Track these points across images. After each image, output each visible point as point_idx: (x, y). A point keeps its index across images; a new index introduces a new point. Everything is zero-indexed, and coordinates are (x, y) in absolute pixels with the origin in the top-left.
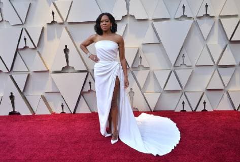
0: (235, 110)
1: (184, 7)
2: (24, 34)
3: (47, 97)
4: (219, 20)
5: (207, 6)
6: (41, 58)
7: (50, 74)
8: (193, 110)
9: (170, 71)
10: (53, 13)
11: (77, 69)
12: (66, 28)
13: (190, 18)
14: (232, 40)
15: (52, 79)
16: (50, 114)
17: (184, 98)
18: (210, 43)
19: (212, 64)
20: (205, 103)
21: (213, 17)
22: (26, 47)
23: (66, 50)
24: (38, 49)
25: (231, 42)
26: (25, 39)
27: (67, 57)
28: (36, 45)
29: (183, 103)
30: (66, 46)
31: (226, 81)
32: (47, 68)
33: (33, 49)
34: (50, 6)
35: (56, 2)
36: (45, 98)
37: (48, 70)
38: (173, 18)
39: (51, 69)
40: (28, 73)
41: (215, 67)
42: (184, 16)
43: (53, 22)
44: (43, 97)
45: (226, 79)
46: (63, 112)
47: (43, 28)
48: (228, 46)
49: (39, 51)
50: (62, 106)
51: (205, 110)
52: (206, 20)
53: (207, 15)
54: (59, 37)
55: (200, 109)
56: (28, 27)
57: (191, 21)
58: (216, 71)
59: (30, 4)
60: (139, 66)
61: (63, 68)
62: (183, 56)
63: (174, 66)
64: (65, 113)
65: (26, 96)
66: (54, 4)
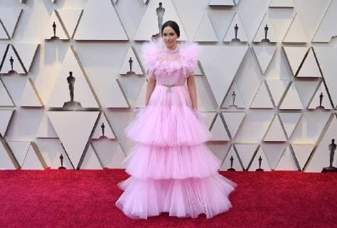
0: (300, 170)
1: (236, 28)
2: (11, 53)
3: (38, 143)
4: (283, 48)
5: (266, 29)
6: (34, 88)
7: (45, 112)
8: (244, 169)
9: (215, 114)
10: (54, 26)
11: (84, 106)
12: (72, 47)
13: (244, 43)
14: (298, 76)
15: (49, 119)
16: (43, 169)
17: (232, 152)
18: (269, 78)
19: (272, 106)
20: (260, 160)
21: (274, 44)
22: (12, 72)
23: (71, 79)
24: (30, 76)
25: (298, 78)
26: (12, 60)
27: (71, 88)
28: (28, 69)
29: (232, 159)
30: (71, 73)
31: (289, 131)
32: (42, 103)
33: (22, 74)
34: (51, 15)
35: (58, 10)
36: (36, 145)
37: (43, 107)
38: (221, 41)
39: (48, 105)
40: (14, 109)
41: (275, 111)
42: (236, 40)
43: (54, 38)
44: (33, 144)
45: (290, 128)
46: (62, 168)
47: (39, 46)
48: (293, 84)
49: (32, 78)
50: (61, 158)
51: (260, 170)
52: (265, 47)
53: (266, 40)
54: (61, 60)
55: (253, 168)
56: (17, 43)
57: (245, 48)
58: (277, 117)
59: (22, 10)
61: (65, 104)
62: (234, 94)
63: (221, 108)
64: (65, 168)
65: (9, 143)
66: (57, 13)
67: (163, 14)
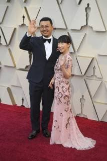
7: (16, 70)
10: (24, 17)
16: (12, 105)
27: (30, 57)
32: (15, 64)
33: (5, 46)
35: (27, 7)
36: (10, 90)
43: (23, 25)
47: (15, 29)
50: (23, 100)
59: (8, 7)
60: (92, 76)
61: (27, 67)
64: (24, 106)
66: (25, 8)
67: (90, 11)
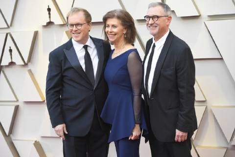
3: (42, 142)
6: (34, 80)
22: (12, 64)
24: (30, 66)
26: (11, 51)
28: (26, 60)
37: (45, 101)
40: (17, 104)
65: (14, 142)
